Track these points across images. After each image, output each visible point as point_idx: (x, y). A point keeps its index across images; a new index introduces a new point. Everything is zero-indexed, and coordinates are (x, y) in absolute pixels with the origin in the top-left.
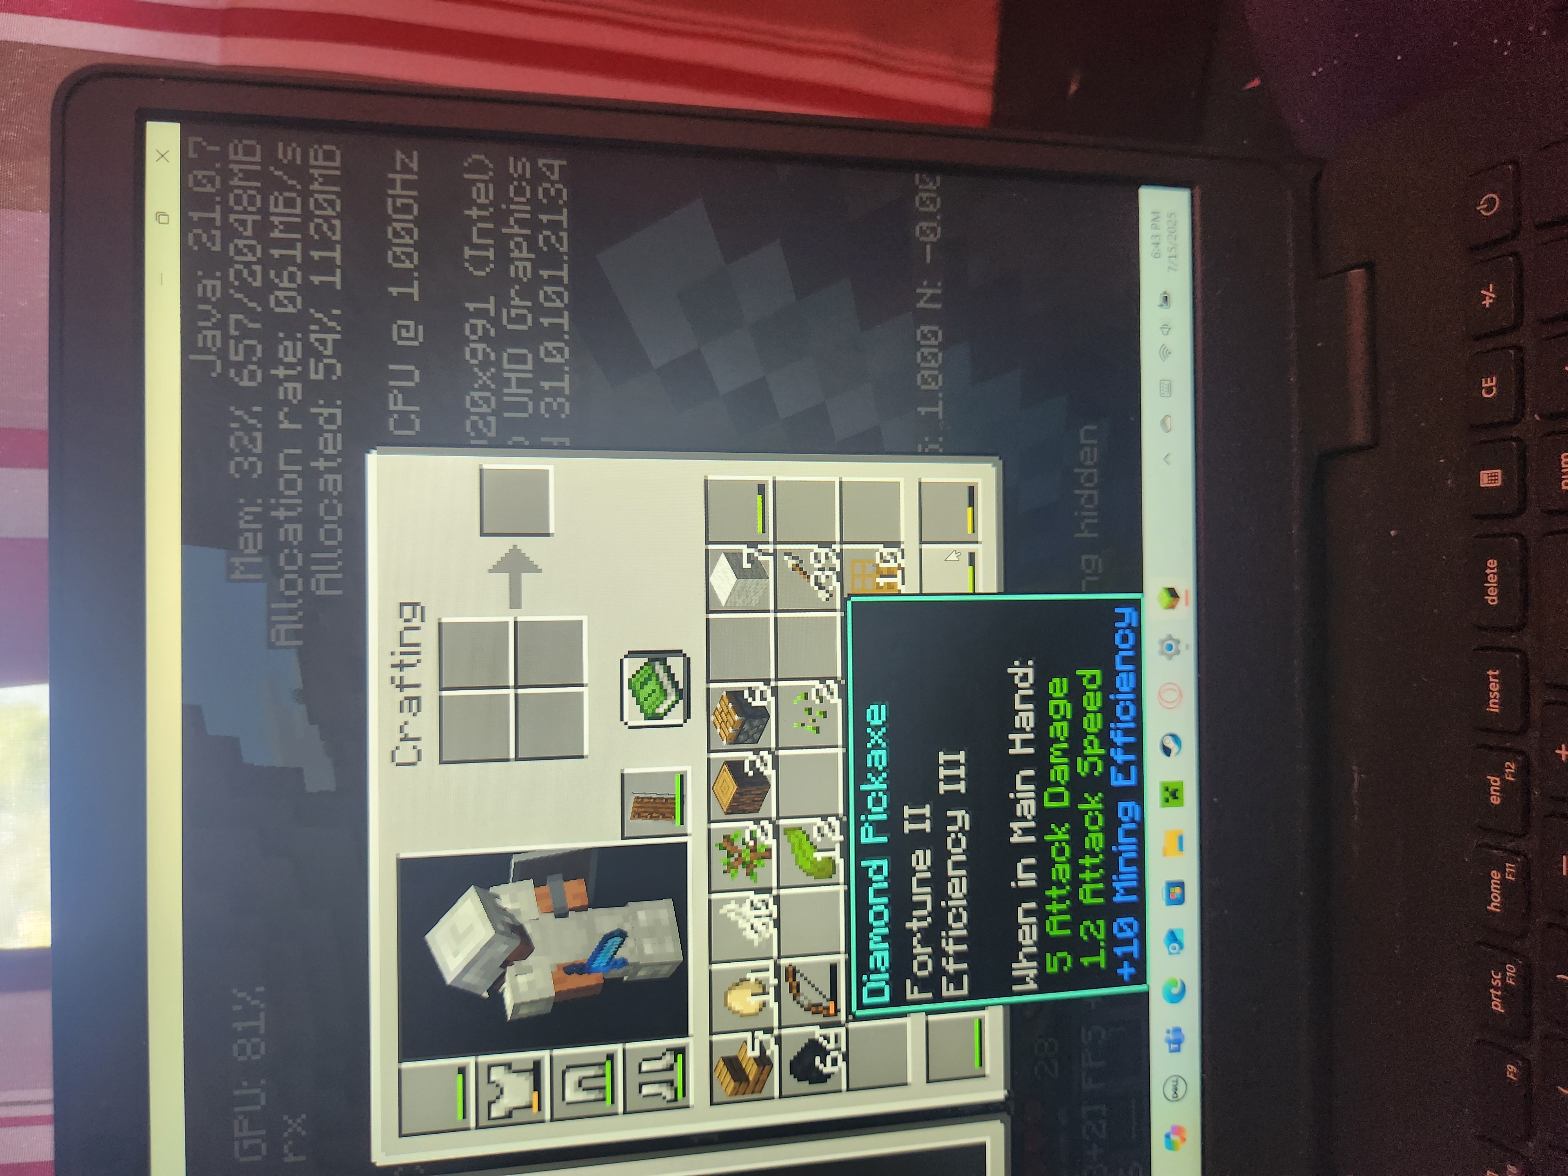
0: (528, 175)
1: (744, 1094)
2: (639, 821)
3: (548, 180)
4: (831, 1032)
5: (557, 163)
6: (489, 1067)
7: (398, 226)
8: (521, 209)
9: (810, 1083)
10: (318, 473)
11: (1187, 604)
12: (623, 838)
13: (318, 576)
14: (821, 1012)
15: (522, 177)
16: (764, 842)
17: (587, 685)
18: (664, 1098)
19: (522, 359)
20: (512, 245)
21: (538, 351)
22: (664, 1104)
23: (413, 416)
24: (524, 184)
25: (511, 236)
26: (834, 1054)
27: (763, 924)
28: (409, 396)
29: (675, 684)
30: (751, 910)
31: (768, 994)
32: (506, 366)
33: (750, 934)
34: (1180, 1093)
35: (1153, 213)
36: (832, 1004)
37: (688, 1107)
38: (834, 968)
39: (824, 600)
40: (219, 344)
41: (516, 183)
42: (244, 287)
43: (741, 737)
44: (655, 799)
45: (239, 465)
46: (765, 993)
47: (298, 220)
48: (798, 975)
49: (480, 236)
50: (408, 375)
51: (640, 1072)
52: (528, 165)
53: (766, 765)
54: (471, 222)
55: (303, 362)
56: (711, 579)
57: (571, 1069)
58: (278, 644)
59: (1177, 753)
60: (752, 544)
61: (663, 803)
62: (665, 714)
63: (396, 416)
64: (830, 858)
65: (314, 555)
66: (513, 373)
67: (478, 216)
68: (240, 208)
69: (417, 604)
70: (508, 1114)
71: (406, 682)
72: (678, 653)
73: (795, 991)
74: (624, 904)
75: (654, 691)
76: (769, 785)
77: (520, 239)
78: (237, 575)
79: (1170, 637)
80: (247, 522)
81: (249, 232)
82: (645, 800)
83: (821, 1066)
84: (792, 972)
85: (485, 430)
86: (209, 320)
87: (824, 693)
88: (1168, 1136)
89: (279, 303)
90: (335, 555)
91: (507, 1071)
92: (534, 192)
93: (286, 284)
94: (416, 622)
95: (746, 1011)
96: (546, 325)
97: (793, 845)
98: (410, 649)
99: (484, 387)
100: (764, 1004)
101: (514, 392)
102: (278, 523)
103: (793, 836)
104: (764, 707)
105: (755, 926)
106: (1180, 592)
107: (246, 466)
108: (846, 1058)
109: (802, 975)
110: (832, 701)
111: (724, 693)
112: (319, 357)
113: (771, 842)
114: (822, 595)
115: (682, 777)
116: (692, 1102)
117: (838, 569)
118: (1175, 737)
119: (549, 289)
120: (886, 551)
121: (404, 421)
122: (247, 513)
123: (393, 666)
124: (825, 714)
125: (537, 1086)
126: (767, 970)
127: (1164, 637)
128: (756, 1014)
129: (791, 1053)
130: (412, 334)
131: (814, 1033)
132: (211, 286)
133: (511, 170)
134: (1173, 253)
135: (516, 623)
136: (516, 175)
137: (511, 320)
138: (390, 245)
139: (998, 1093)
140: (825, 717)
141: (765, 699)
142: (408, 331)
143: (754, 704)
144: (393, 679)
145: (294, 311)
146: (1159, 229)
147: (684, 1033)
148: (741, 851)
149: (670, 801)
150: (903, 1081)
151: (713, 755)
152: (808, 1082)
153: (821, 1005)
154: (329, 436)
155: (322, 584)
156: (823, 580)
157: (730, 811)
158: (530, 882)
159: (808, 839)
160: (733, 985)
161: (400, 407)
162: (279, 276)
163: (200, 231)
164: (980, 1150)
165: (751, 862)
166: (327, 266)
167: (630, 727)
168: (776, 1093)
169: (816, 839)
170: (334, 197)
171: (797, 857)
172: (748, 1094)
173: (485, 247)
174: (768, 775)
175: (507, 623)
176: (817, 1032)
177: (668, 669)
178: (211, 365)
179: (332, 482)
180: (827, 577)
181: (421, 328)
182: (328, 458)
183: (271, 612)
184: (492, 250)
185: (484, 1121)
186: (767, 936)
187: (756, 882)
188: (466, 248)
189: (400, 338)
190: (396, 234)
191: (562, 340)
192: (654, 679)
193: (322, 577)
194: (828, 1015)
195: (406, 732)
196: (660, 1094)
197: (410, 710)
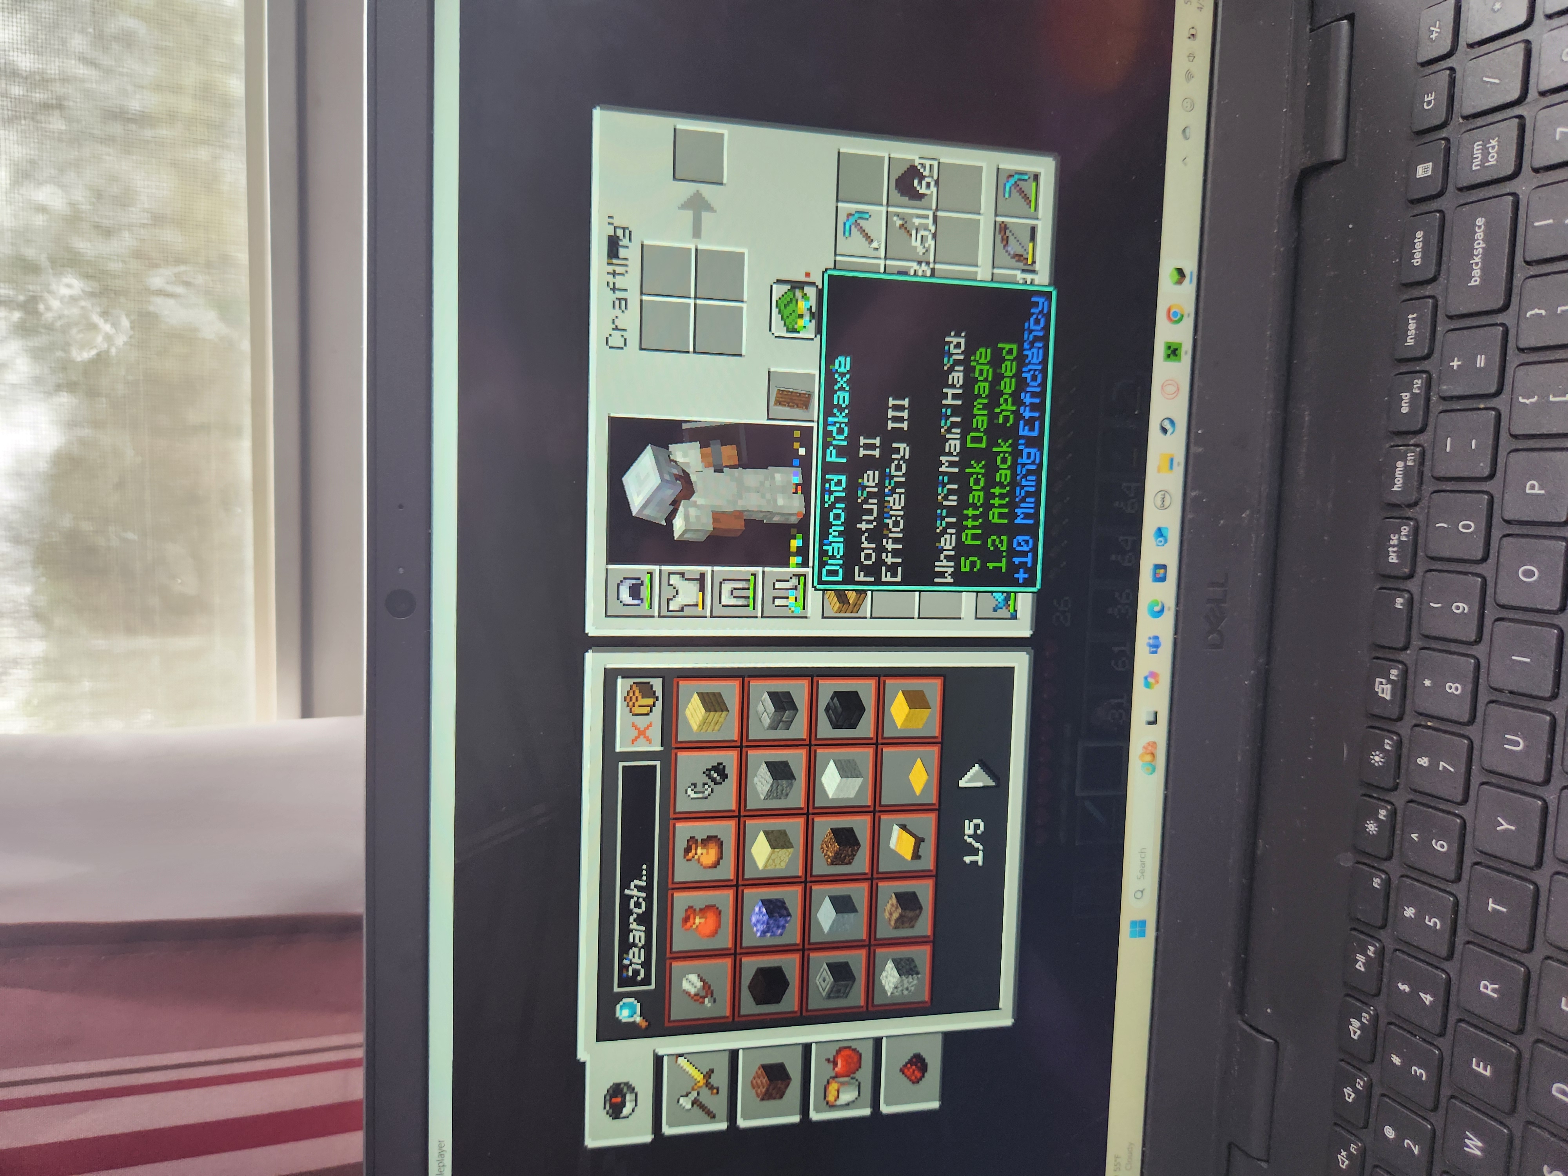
1: (845, 612)
2: (780, 408)
11: (1190, 281)
12: (768, 419)
17: (746, 302)
18: (790, 609)
22: (790, 614)
37: (806, 617)
39: (921, 254)
44: (790, 392)
51: (774, 589)
57: (726, 581)
61: (798, 397)
62: (801, 330)
69: (628, 228)
70: (681, 609)
71: (617, 287)
72: (812, 284)
75: (794, 311)
82: (785, 393)
91: (682, 578)
94: (626, 242)
98: (622, 261)
106: (1186, 273)
114: (920, 250)
116: (809, 614)
123: (608, 273)
125: (702, 591)
135: (696, 250)
139: (1027, 632)
144: (608, 283)
147: (806, 564)
149: (800, 395)
150: (958, 616)
164: (1010, 672)
167: (776, 337)
168: (868, 614)
172: (848, 613)
175: (689, 250)
185: (664, 612)
195: (616, 324)
196: (787, 606)
197: (620, 307)
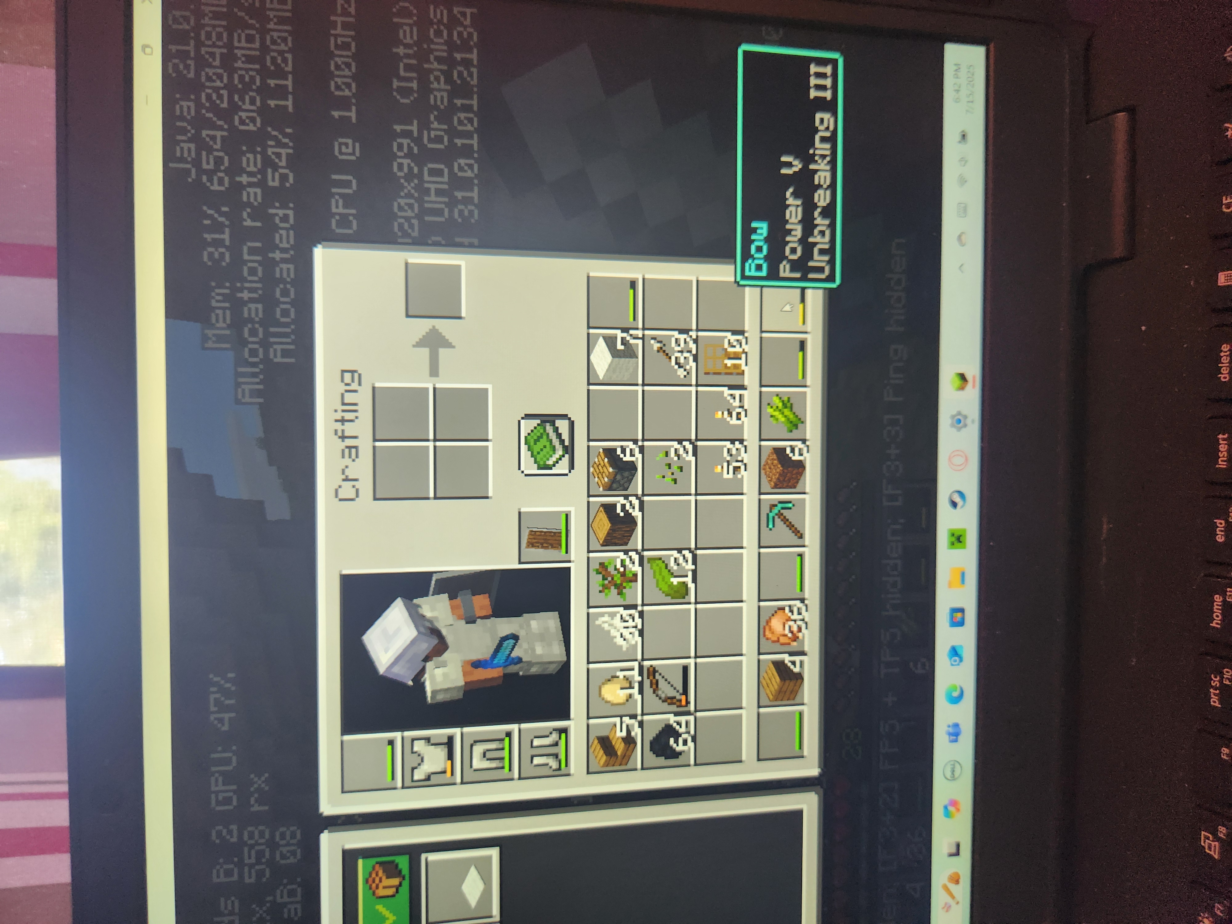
0: (445, 21)
1: (613, 765)
2: (533, 550)
3: (462, 24)
4: (683, 719)
5: (468, 11)
6: (413, 740)
7: (339, 60)
8: (440, 48)
9: (665, 759)
10: (274, 263)
11: (974, 386)
12: (520, 563)
13: (275, 346)
14: (674, 704)
15: (440, 22)
16: (631, 568)
17: (491, 440)
18: (551, 767)
19: (440, 173)
20: (432, 79)
21: (453, 166)
22: (551, 773)
23: (351, 218)
24: (442, 27)
25: (431, 71)
26: (685, 736)
27: (630, 633)
28: (348, 201)
29: (562, 442)
30: (621, 622)
31: (633, 688)
32: (426, 177)
33: (619, 641)
34: (957, 774)
35: (956, 65)
36: (683, 697)
37: (569, 775)
38: (685, 669)
39: (682, 377)
40: (193, 154)
41: (435, 27)
42: (215, 108)
43: (615, 486)
44: (545, 532)
45: (211, 255)
46: (631, 687)
47: (258, 53)
48: (657, 674)
49: (405, 70)
50: (347, 184)
51: (532, 747)
52: (445, 12)
53: (634, 508)
54: (398, 58)
55: (263, 172)
56: (592, 357)
57: (477, 743)
58: (243, 401)
59: (962, 507)
60: (625, 330)
61: (552, 536)
62: (554, 465)
63: (337, 217)
64: (684, 583)
65: (272, 330)
66: (432, 184)
67: (405, 54)
68: (210, 43)
69: (355, 371)
70: (427, 777)
71: (346, 434)
72: (564, 416)
73: (654, 686)
74: (519, 615)
75: (545, 447)
76: (636, 524)
77: (437, 73)
78: (210, 344)
79: (959, 413)
80: (218, 301)
81: (217, 63)
82: (537, 533)
83: (675, 746)
84: (653, 671)
85: (410, 231)
86: (185, 134)
87: (681, 451)
88: (946, 807)
89: (242, 122)
90: (288, 330)
91: (427, 744)
92: (450, 35)
93: (247, 106)
94: (354, 386)
95: (615, 701)
96: (459, 145)
97: (654, 572)
98: (350, 407)
99: (409, 195)
100: (630, 696)
101: (433, 200)
102: (243, 303)
103: (654, 565)
104: (633, 462)
105: (623, 634)
106: (969, 377)
107: (216, 255)
108: (694, 739)
109: (660, 674)
110: (687, 459)
111: (601, 450)
112: (275, 167)
113: (637, 569)
114: (681, 373)
115: (567, 515)
116: (572, 771)
117: (694, 352)
118: (961, 494)
119: (462, 115)
120: (733, 338)
121: (344, 221)
122: (218, 294)
123: (336, 421)
124: (681, 469)
125: (450, 756)
126: (633, 669)
127: (954, 413)
128: (623, 704)
129: (651, 734)
130: (350, 150)
131: (669, 720)
132: (187, 107)
133: (432, 16)
134: (971, 99)
135: (435, 389)
136: (435, 20)
137: (430, 140)
138: (332, 76)
139: (814, 771)
140: (681, 471)
141: (634, 456)
142: (347, 148)
143: (625, 459)
144: (336, 431)
145: (255, 129)
146: (959, 78)
147: (567, 717)
148: (613, 575)
149: (557, 534)
150: (739, 759)
151: (591, 499)
152: (664, 757)
153: (675, 698)
154: (283, 232)
155: (279, 354)
156: (682, 361)
157: (605, 544)
158: (446, 595)
159: (666, 567)
160: (606, 681)
161: (341, 210)
162: (242, 99)
163: (176, 61)
164: (798, 815)
165: (621, 584)
166: (281, 92)
167: (526, 475)
168: (639, 766)
169: (673, 567)
170: (286, 34)
171: (658, 581)
172: (617, 766)
173: (410, 79)
174: (636, 516)
175: (427, 389)
176: (672, 719)
177: (556, 430)
178: (188, 172)
179: (287, 270)
180: (685, 358)
181: (357, 145)
182: (284, 250)
183: (238, 375)
184: (415, 82)
185: (408, 783)
186: (633, 642)
187: (624, 600)
188: (395, 80)
189: (341, 153)
190: (338, 67)
191: (473, 158)
192: (545, 437)
193: (279, 347)
194: (681, 706)
195: (346, 474)
196: (547, 764)
197: (350, 457)
